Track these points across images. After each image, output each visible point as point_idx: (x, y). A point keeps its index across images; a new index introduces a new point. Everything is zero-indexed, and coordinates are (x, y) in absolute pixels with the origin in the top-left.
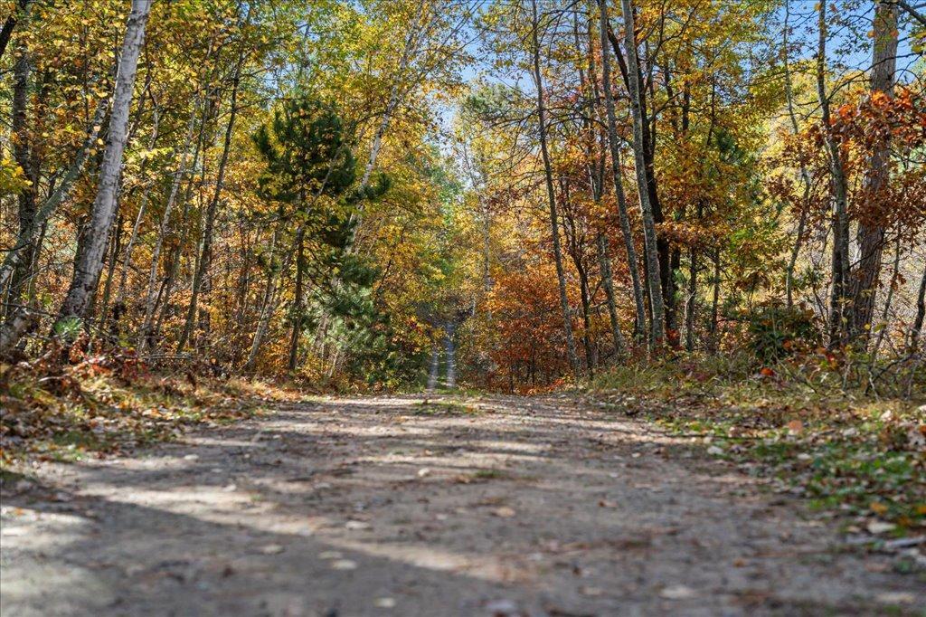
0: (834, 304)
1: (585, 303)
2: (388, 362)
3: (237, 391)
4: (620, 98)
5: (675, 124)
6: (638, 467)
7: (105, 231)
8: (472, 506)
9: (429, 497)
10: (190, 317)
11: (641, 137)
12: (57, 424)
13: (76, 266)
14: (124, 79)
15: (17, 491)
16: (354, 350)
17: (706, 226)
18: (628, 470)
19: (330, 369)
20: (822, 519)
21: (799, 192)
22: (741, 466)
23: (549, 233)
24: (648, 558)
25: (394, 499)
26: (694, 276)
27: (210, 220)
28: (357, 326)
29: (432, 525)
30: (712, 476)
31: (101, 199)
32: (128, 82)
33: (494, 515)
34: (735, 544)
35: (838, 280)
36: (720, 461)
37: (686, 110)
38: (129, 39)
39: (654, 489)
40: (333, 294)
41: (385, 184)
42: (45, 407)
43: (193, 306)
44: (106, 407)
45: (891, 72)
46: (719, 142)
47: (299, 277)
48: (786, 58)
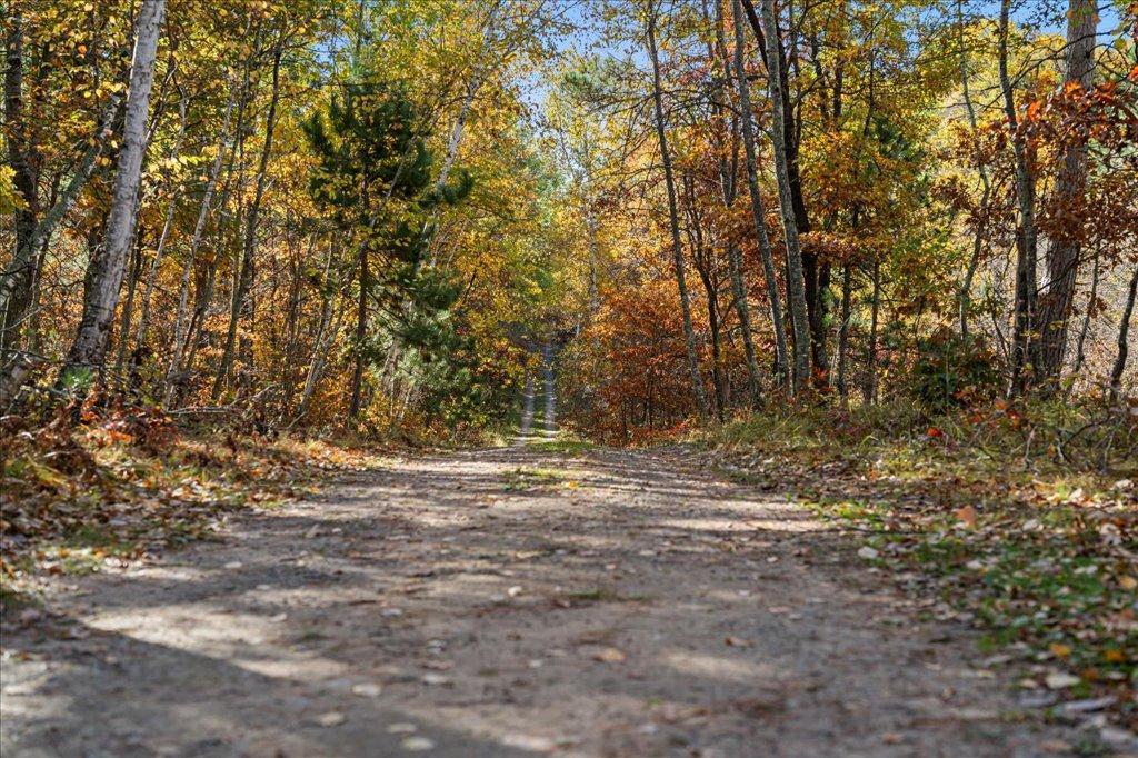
0: (1018, 337)
1: (715, 327)
2: (473, 398)
3: (287, 454)
4: (757, 78)
5: (824, 108)
6: (775, 579)
7: (122, 256)
8: (574, 644)
9: (520, 631)
10: (228, 347)
11: (782, 129)
12: (68, 515)
13: (86, 286)
14: (141, 67)
15: (21, 621)
16: (431, 386)
17: (862, 237)
18: (761, 583)
19: (402, 409)
20: (992, 667)
21: (976, 199)
22: (898, 578)
23: (669, 240)
24: (782, 730)
25: (479, 634)
26: (847, 295)
27: (251, 229)
28: (434, 357)
29: (526, 677)
30: (863, 593)
31: (116, 215)
32: (146, 70)
33: (598, 660)
34: (887, 708)
35: (1023, 308)
36: (873, 570)
37: (838, 92)
38: (146, 17)
39: (793, 616)
40: (404, 320)
41: (467, 184)
42: (53, 490)
43: (231, 335)
44: (128, 486)
45: (1088, 49)
46: (879, 130)
47: (363, 297)
48: (961, 34)
